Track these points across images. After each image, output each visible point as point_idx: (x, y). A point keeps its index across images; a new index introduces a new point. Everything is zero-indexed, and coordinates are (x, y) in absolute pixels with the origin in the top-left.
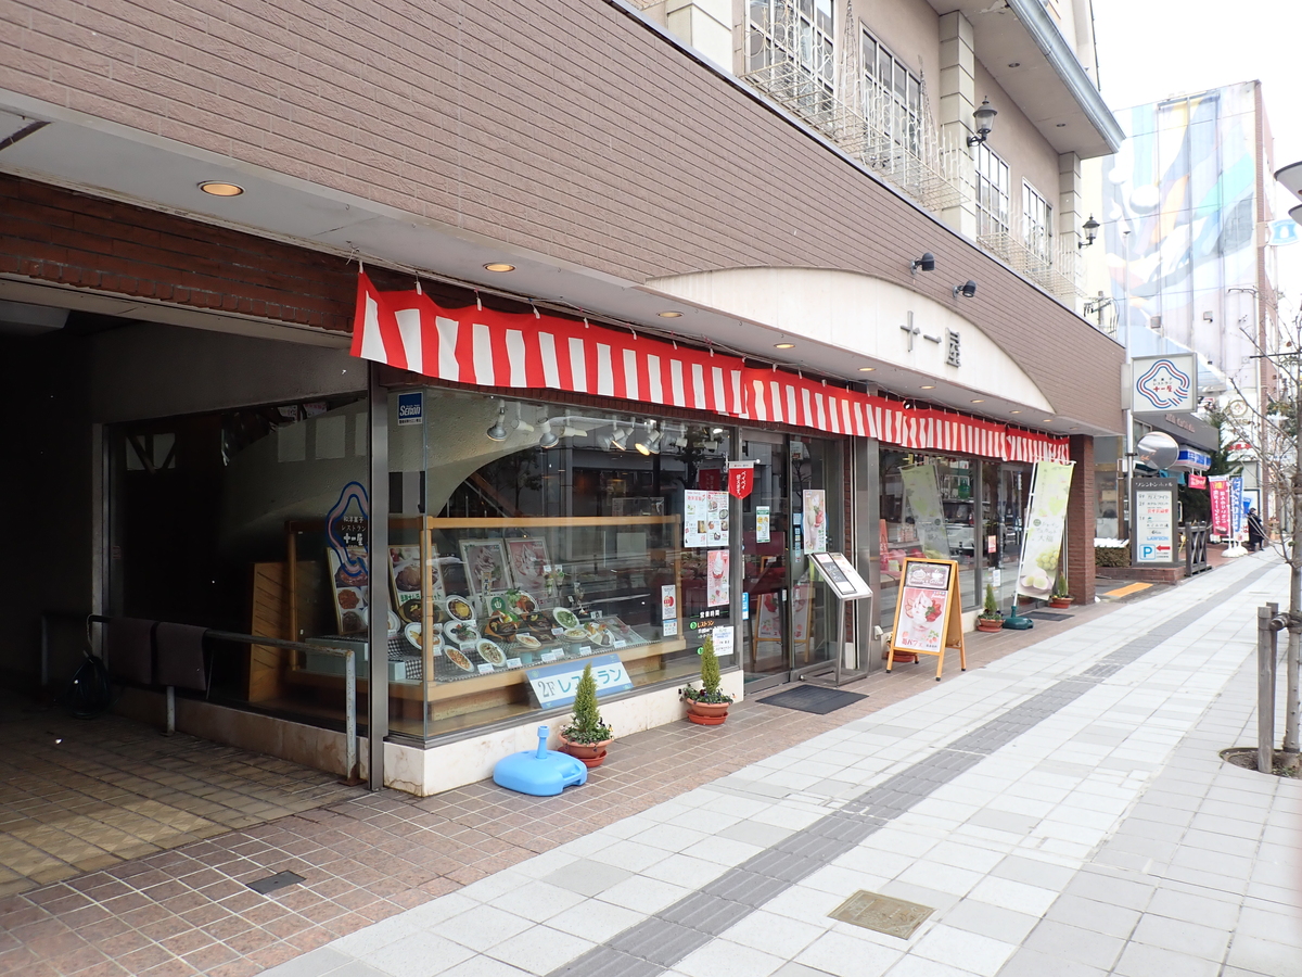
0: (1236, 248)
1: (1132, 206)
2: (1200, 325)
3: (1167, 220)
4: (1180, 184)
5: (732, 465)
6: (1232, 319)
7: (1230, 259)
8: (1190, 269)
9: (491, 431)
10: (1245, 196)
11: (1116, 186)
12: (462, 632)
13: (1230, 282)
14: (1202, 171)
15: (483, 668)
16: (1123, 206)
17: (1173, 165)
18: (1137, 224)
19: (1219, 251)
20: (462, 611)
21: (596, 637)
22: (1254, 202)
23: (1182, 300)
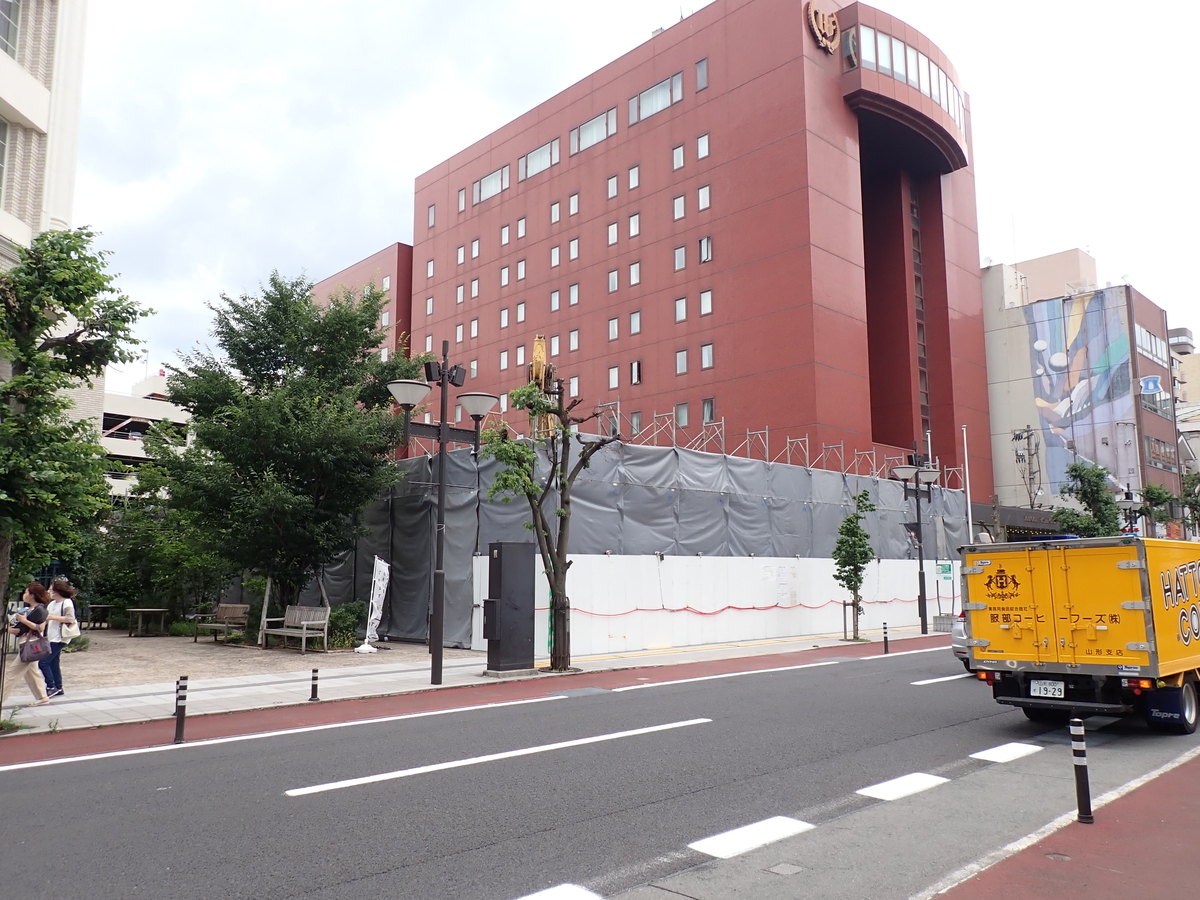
0: (1121, 396)
1: (1051, 366)
2: (1100, 448)
3: (1075, 375)
4: (1081, 352)
6: (1121, 443)
7: (1117, 403)
8: (1091, 410)
10: (1124, 361)
11: (1039, 353)
13: (1118, 418)
14: (1095, 344)
16: (1044, 366)
17: (1076, 340)
18: (1054, 378)
19: (1109, 397)
22: (1130, 365)
23: (1088, 430)
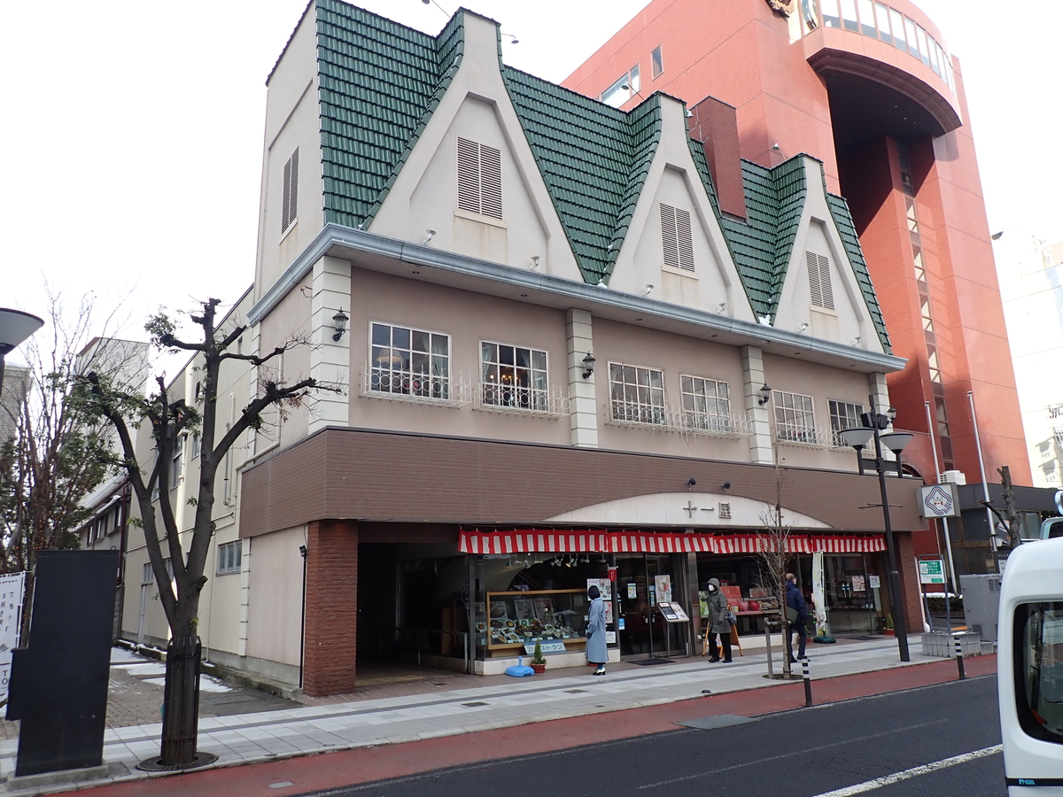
5: (610, 568)
9: (508, 565)
12: (507, 631)
15: (509, 641)
20: (511, 625)
21: (557, 635)
